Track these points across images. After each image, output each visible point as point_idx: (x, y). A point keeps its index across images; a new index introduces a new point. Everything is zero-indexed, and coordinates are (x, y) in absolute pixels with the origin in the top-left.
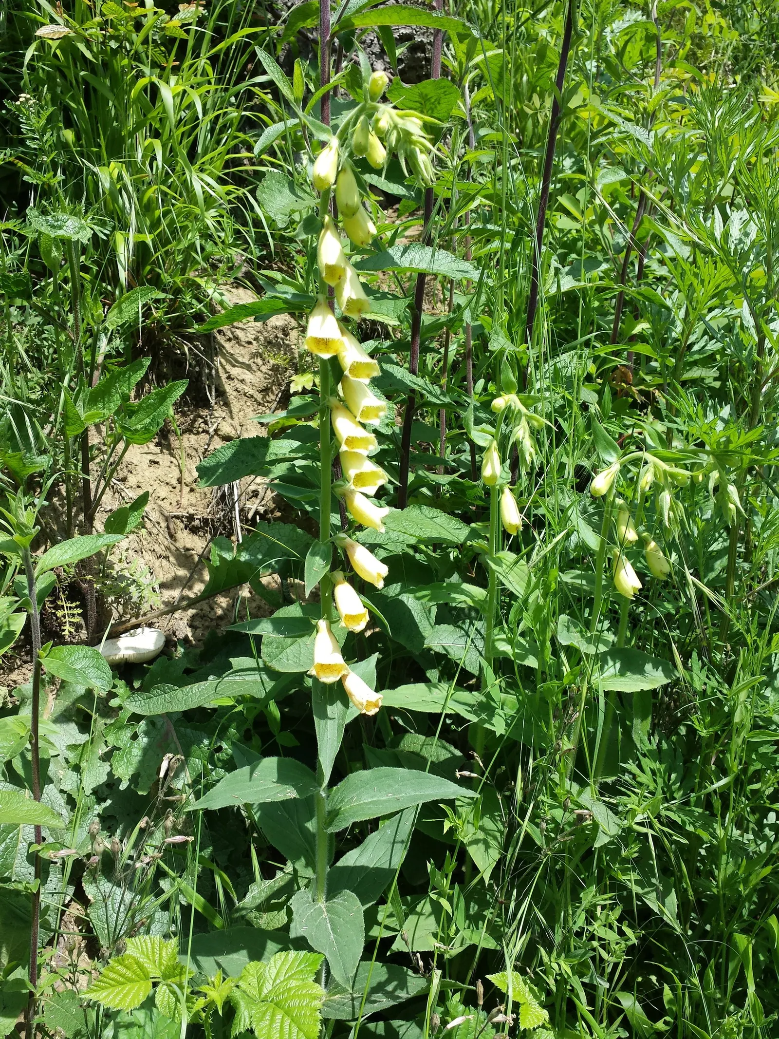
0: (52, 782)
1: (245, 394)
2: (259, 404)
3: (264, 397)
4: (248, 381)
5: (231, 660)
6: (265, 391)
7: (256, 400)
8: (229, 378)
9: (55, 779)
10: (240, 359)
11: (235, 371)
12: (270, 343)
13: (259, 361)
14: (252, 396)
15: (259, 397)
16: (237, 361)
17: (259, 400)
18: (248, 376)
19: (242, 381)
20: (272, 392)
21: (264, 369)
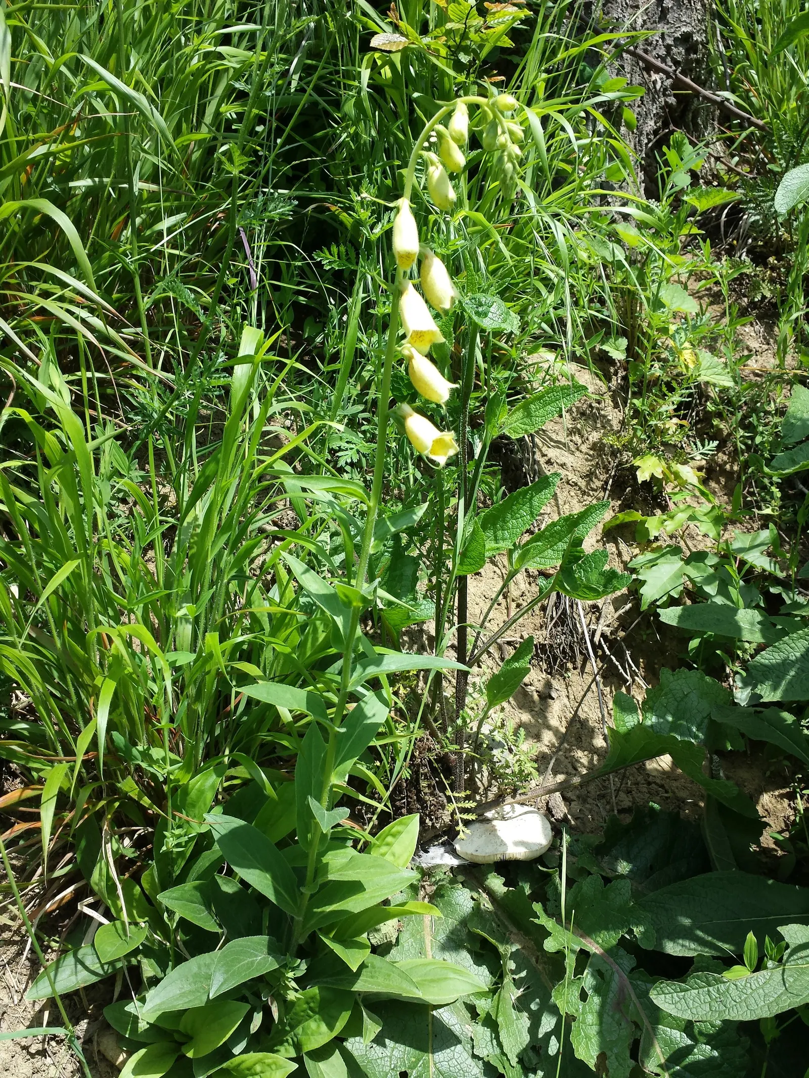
0: (460, 1042)
1: (568, 483)
2: (584, 493)
3: (588, 484)
4: (569, 465)
5: (779, 929)
6: (589, 476)
7: (580, 488)
8: (549, 462)
9: (462, 1038)
10: (554, 437)
11: (552, 453)
12: (583, 414)
13: (577, 438)
14: (576, 484)
15: (582, 483)
16: (552, 440)
17: (583, 488)
18: (568, 459)
19: (563, 465)
20: (597, 477)
21: (584, 448)
